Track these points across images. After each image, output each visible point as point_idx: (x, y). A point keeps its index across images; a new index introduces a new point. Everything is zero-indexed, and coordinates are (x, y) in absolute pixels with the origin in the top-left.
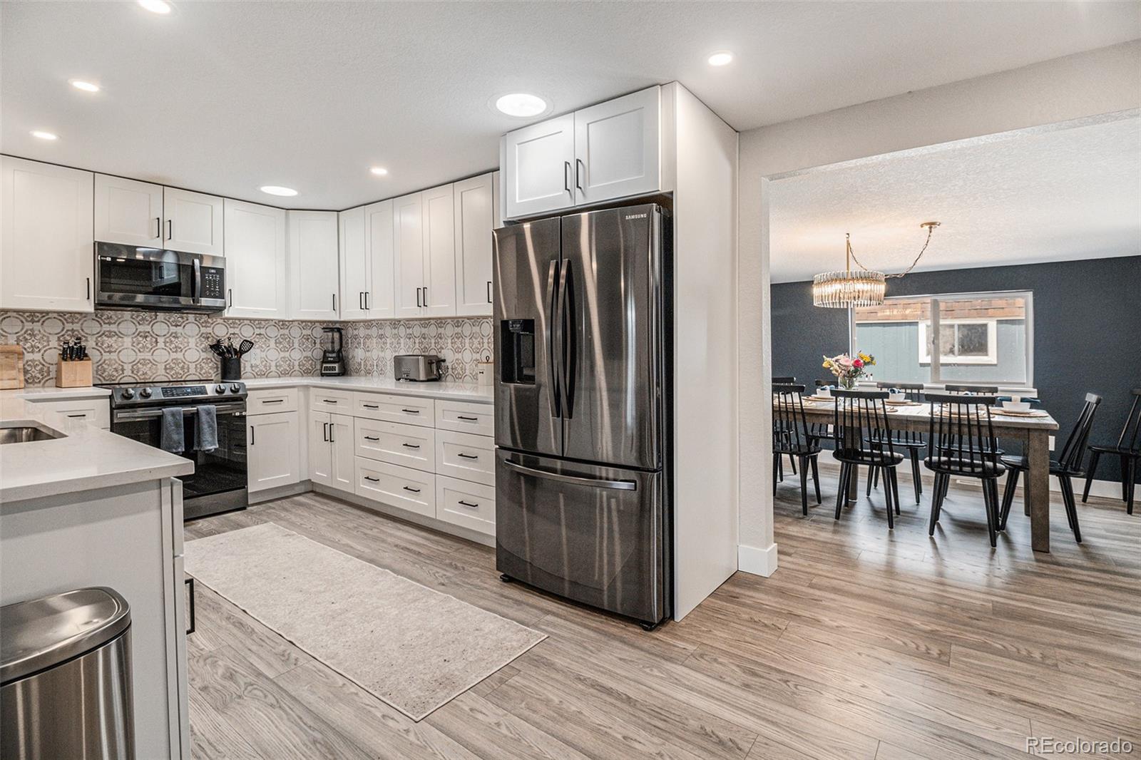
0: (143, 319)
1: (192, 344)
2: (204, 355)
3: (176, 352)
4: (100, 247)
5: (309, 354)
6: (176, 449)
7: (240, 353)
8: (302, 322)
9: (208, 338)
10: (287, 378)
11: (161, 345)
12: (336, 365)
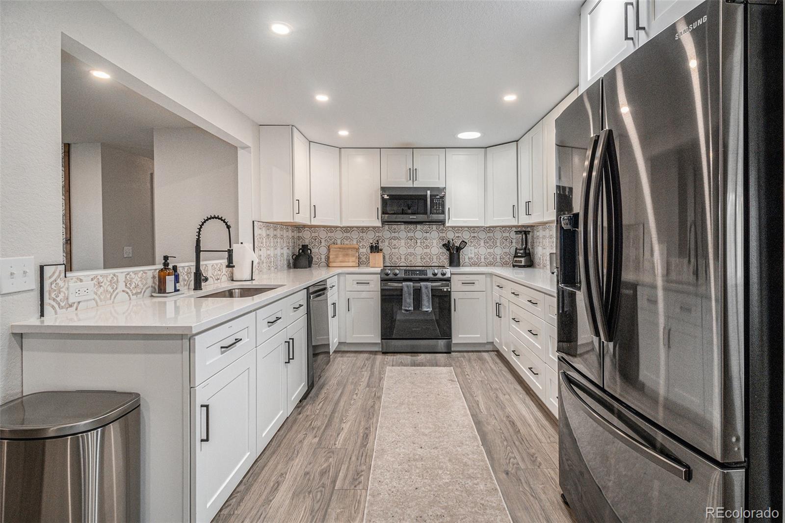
0: (410, 229)
1: (435, 244)
2: (441, 251)
3: (426, 248)
4: (383, 189)
5: (507, 250)
6: (408, 308)
7: (459, 249)
8: (503, 227)
9: (444, 239)
10: (476, 267)
11: (419, 244)
12: (523, 259)
